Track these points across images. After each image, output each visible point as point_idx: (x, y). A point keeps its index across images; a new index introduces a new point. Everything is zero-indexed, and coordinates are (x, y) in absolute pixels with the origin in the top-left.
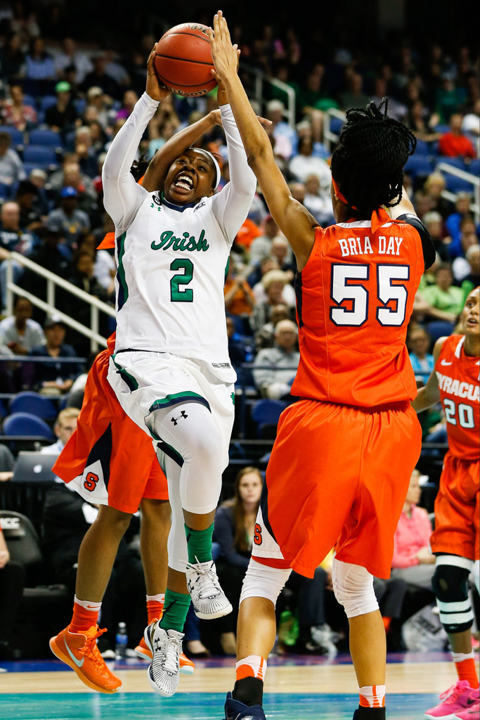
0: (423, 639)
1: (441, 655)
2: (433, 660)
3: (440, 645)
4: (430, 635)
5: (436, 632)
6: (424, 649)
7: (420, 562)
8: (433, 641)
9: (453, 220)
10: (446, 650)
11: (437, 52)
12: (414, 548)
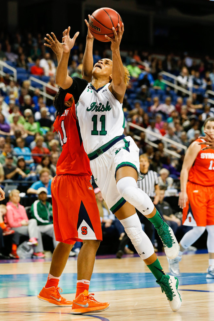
0: (24, 254)
1: (30, 260)
2: (28, 262)
3: (30, 256)
4: (27, 253)
5: (28, 251)
6: (24, 258)
7: (22, 225)
8: (28, 255)
9: (35, 98)
10: (32, 258)
11: (30, 36)
12: (19, 220)
